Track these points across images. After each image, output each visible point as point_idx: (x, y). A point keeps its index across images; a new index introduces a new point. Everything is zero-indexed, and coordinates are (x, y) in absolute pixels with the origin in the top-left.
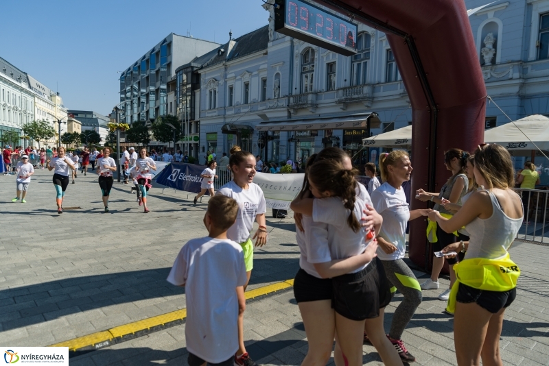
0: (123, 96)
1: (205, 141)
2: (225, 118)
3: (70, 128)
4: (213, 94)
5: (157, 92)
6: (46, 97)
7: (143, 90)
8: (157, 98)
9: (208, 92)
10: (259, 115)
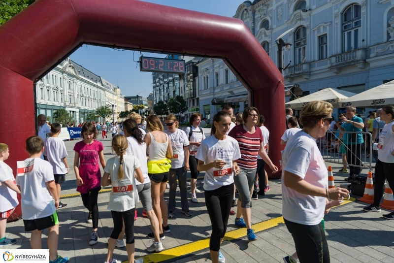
0: (155, 85)
1: (203, 111)
2: (214, 95)
3: (126, 108)
4: (206, 79)
5: (174, 80)
6: (112, 90)
7: (165, 80)
8: (174, 85)
9: (203, 78)
10: (229, 92)
